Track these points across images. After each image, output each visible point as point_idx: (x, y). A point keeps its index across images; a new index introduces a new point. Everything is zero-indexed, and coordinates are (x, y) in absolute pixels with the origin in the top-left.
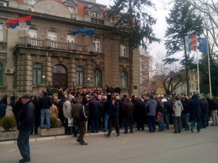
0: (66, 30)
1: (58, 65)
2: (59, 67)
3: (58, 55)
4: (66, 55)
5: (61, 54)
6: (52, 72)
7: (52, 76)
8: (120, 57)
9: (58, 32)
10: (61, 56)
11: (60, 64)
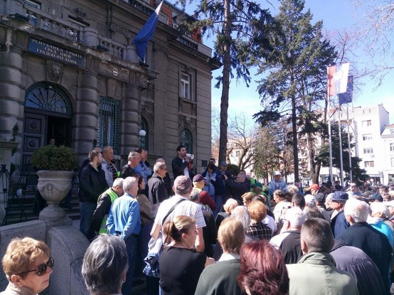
0: (66, 6)
1: (45, 84)
2: (47, 93)
3: (48, 54)
4: (73, 58)
5: (58, 53)
6: (24, 104)
7: (22, 116)
8: (179, 99)
9: (42, 4)
10: (58, 57)
11: (51, 84)
